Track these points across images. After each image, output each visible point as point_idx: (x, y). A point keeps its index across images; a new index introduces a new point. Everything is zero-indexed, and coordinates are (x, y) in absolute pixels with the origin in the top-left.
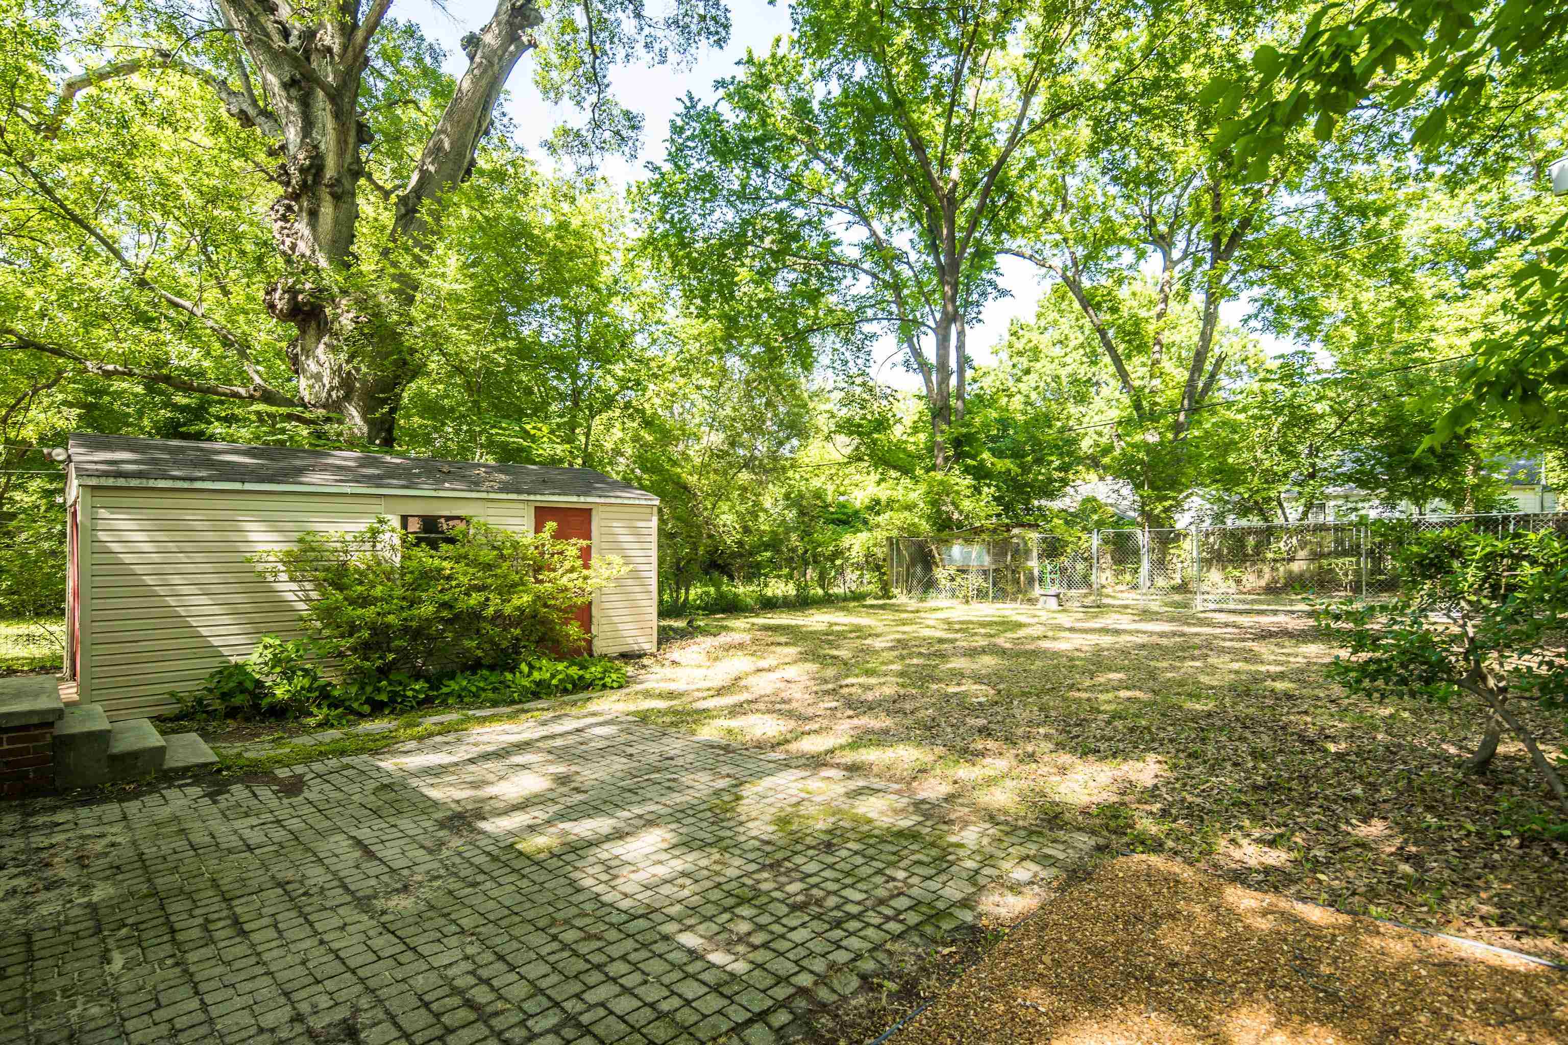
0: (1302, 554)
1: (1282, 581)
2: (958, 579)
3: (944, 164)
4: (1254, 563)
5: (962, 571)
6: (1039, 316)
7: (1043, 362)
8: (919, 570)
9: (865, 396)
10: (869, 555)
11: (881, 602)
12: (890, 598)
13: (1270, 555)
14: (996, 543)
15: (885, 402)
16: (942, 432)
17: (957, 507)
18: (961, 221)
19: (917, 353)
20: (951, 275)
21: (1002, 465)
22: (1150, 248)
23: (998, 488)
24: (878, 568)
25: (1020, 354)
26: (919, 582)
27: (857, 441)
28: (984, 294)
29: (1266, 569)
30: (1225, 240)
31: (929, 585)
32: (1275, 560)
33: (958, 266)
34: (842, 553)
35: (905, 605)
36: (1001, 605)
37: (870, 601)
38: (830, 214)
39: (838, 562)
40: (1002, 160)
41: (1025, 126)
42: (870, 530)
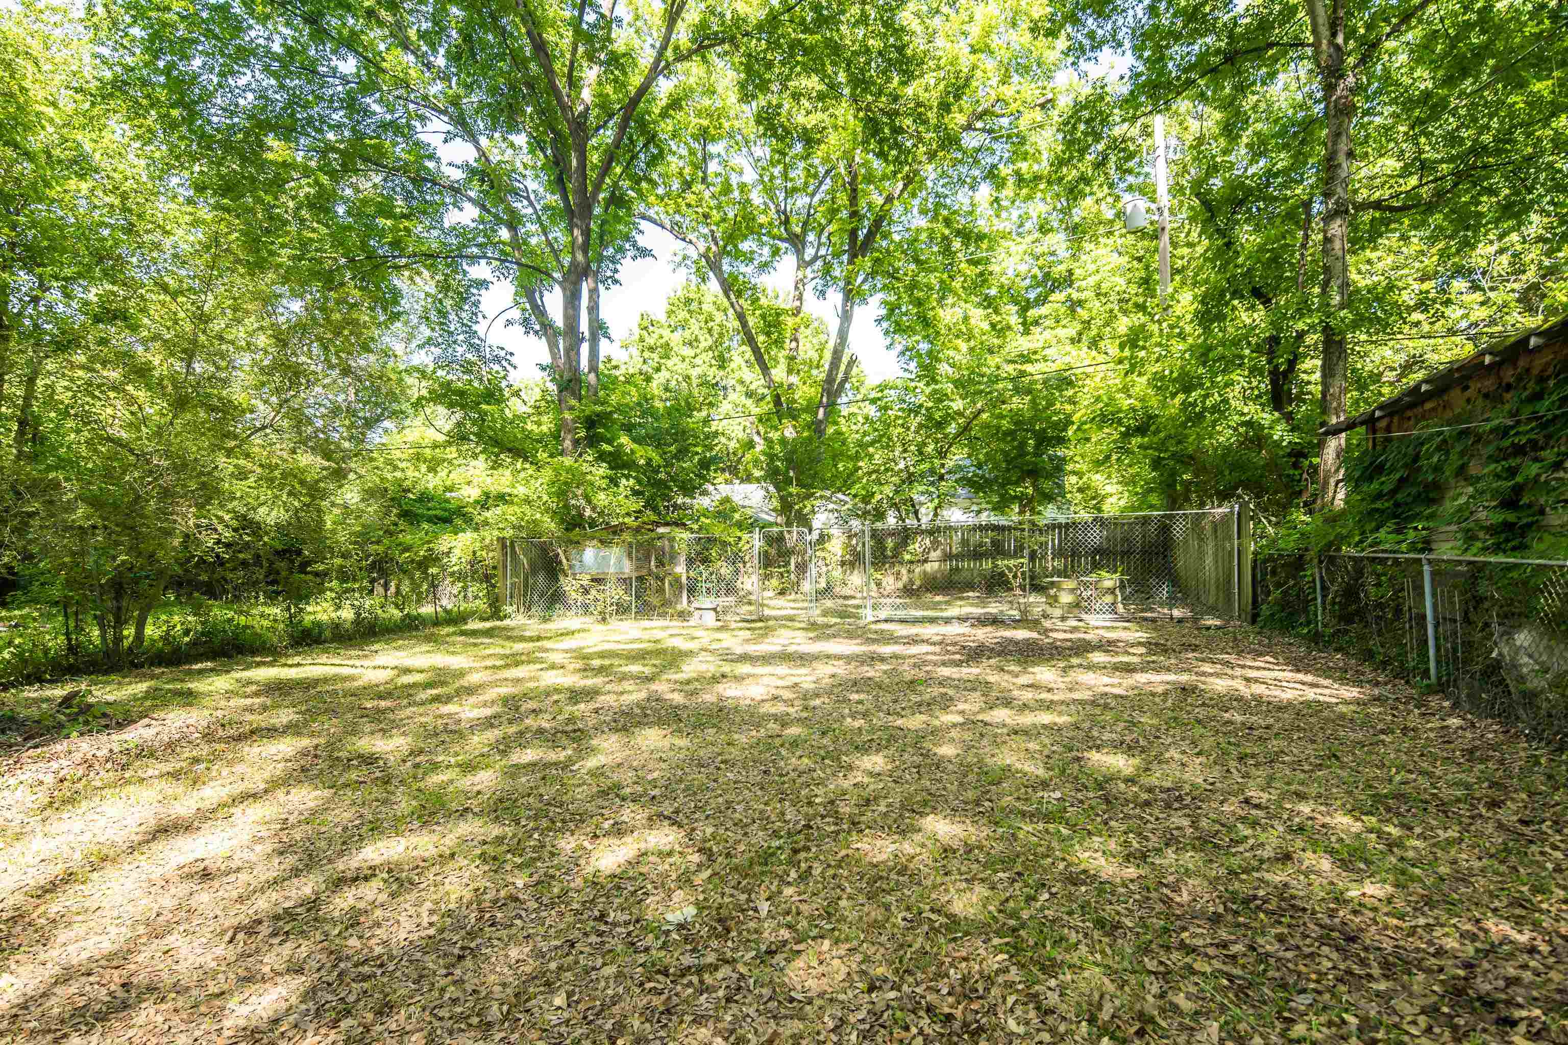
0: (934, 555)
1: (918, 583)
2: (593, 592)
3: (573, 83)
4: (893, 565)
5: (597, 580)
6: (670, 313)
7: (675, 360)
8: (541, 578)
9: (469, 356)
10: (474, 561)
11: (488, 625)
12: (500, 619)
13: (907, 557)
14: (640, 545)
15: (496, 367)
16: (571, 408)
17: (589, 502)
18: (595, 158)
19: (539, 311)
20: (582, 218)
21: (642, 454)
22: (783, 245)
23: (639, 482)
24: (487, 578)
25: (652, 349)
26: (541, 596)
27: (459, 415)
28: (621, 250)
29: (904, 571)
30: (861, 234)
31: (555, 599)
32: (912, 562)
33: (589, 208)
34: (437, 559)
35: (521, 628)
36: (646, 623)
37: (474, 625)
38: (423, 119)
39: (433, 570)
40: (643, 90)
41: (669, 54)
42: (476, 529)
